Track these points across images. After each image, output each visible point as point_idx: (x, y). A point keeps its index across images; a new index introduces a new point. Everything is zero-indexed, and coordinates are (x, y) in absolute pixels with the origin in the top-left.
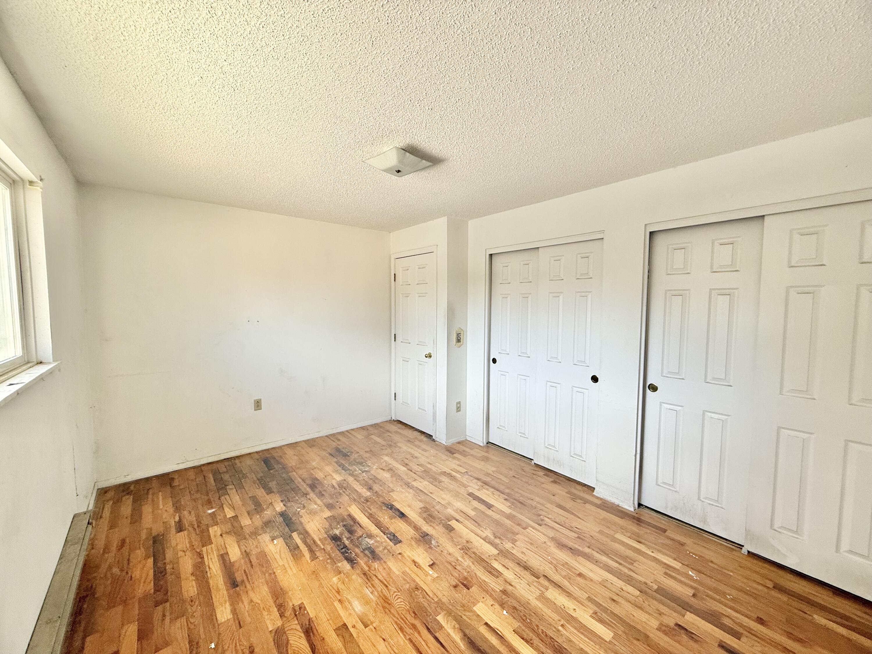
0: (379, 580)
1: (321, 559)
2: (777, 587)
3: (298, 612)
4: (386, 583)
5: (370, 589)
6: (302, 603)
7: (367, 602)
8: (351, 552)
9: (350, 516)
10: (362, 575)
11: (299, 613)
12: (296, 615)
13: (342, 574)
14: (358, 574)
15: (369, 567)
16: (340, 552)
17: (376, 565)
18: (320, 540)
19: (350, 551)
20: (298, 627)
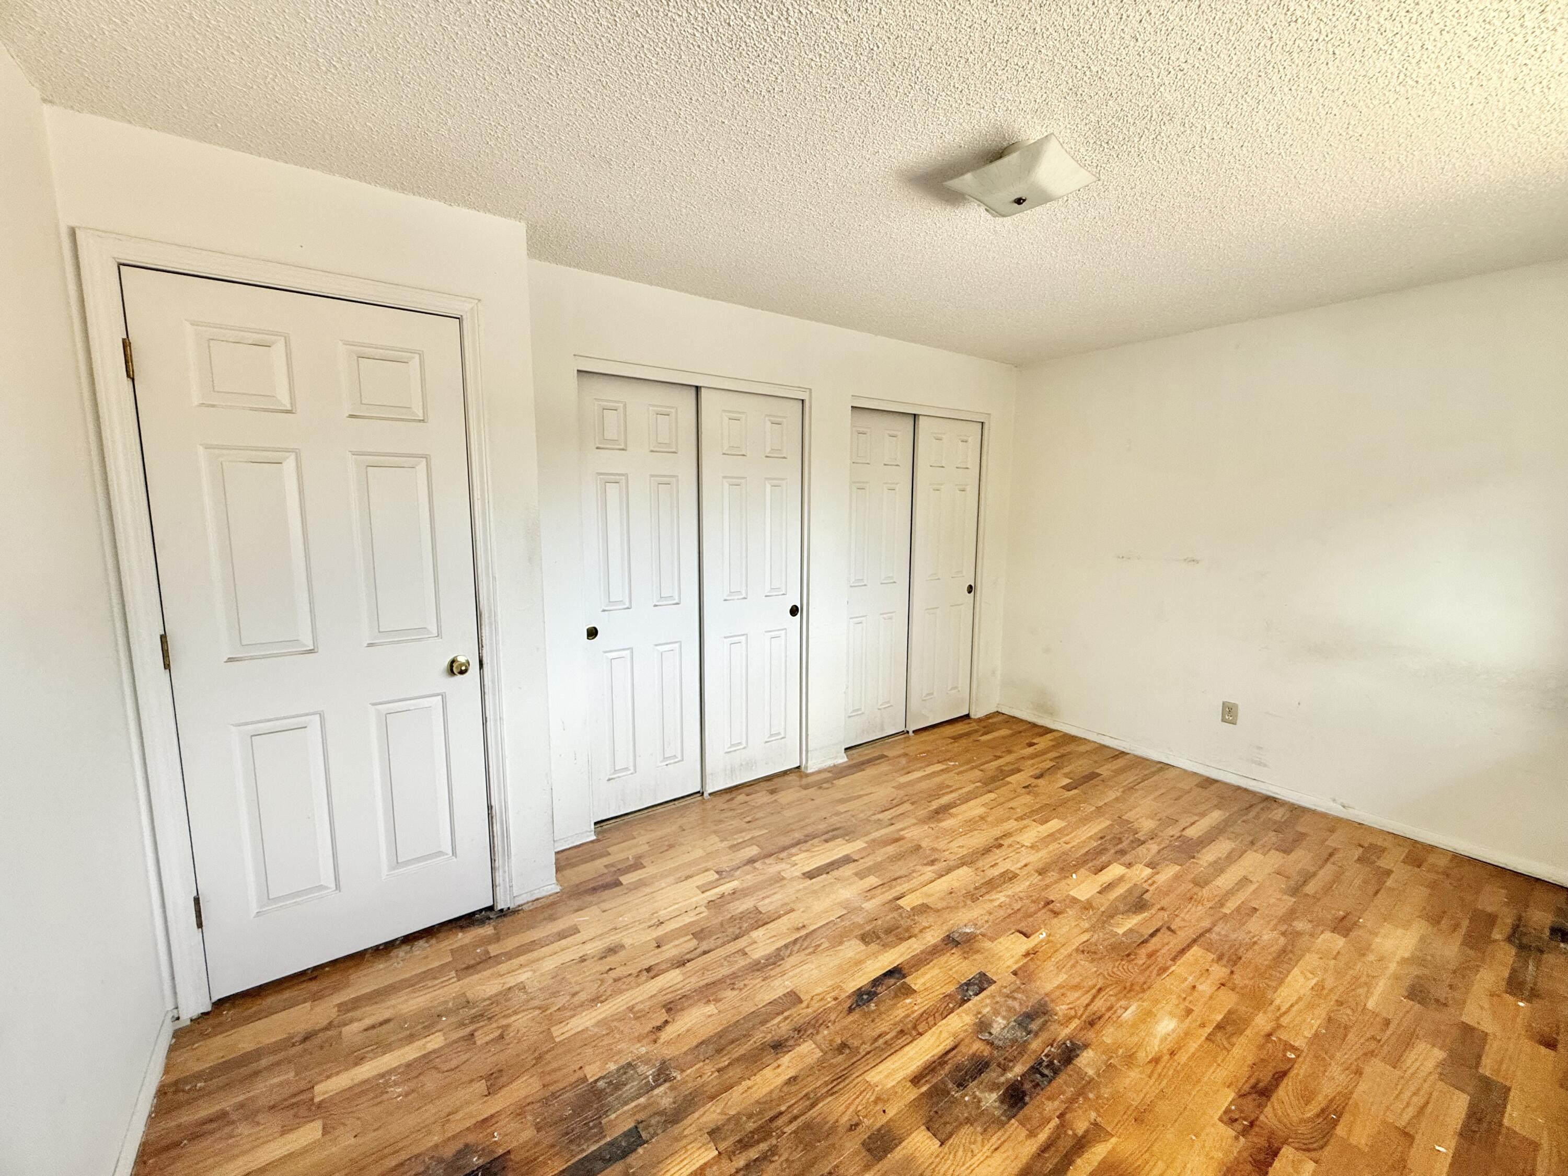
0: (1092, 1001)
1: (1093, 1115)
2: (956, 738)
3: (1245, 1123)
4: (1094, 991)
5: (1119, 1012)
6: (1221, 1120)
7: (1148, 1015)
8: (1047, 1056)
9: (916, 1080)
10: (1097, 1027)
11: (1245, 1119)
12: (1252, 1124)
13: (1111, 1061)
14: (1097, 1033)
15: (1071, 1019)
16: (1054, 1078)
17: (1061, 1009)
18: (1032, 1134)
19: (1044, 1058)
20: (1268, 1110)
